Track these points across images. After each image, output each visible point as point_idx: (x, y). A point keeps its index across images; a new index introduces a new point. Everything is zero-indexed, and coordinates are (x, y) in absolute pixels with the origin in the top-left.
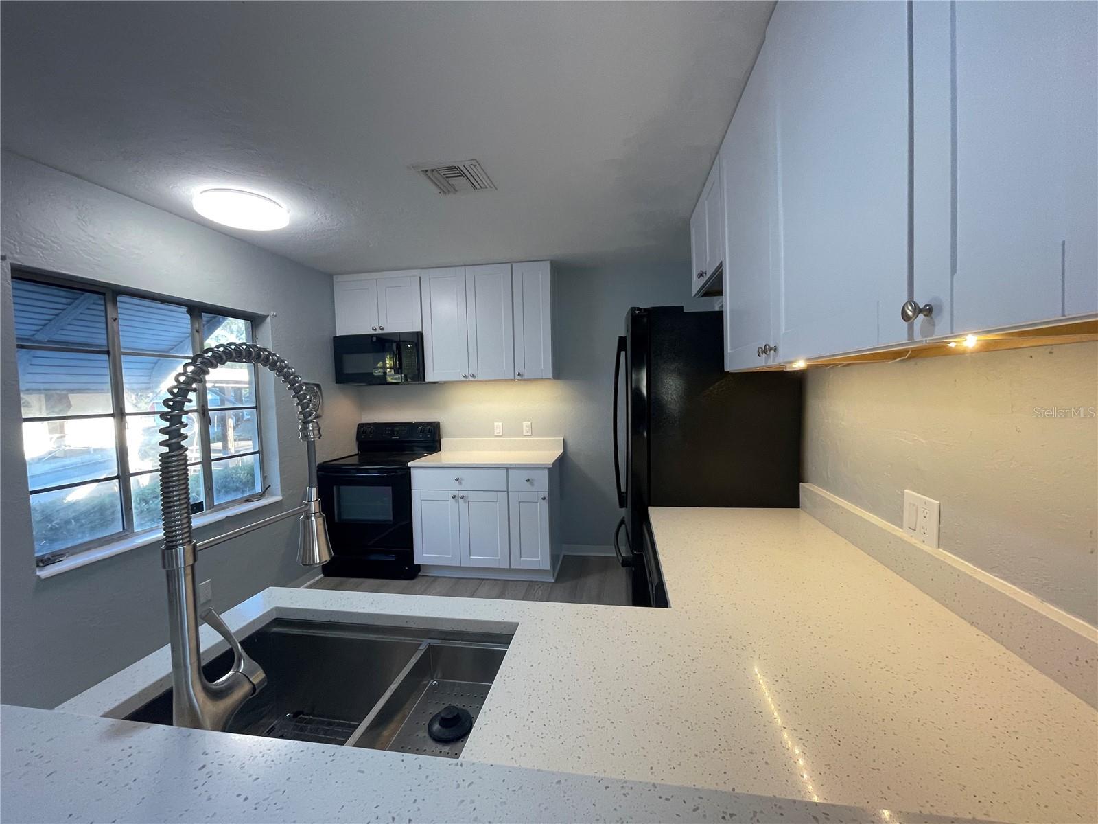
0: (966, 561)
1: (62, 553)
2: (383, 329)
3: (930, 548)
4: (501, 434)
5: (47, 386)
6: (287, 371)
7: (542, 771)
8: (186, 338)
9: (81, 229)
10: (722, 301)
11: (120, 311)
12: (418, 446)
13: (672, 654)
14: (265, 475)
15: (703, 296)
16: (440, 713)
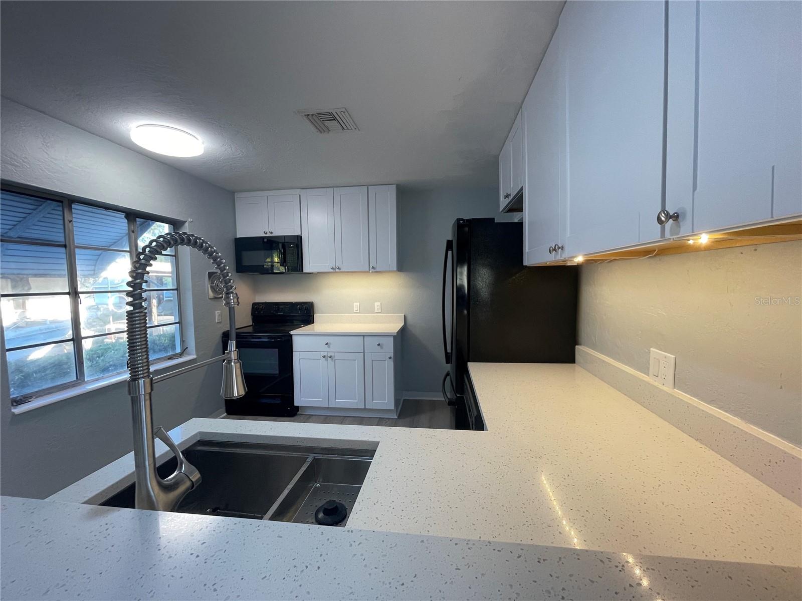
0: (694, 397)
1: (30, 396)
2: (272, 233)
3: (668, 388)
4: (358, 311)
5: (19, 271)
6: (215, 255)
7: (410, 535)
8: (124, 236)
9: (45, 152)
10: (523, 215)
11: (74, 215)
12: (296, 320)
13: (491, 462)
14: (184, 339)
15: (507, 212)
16: (323, 505)
